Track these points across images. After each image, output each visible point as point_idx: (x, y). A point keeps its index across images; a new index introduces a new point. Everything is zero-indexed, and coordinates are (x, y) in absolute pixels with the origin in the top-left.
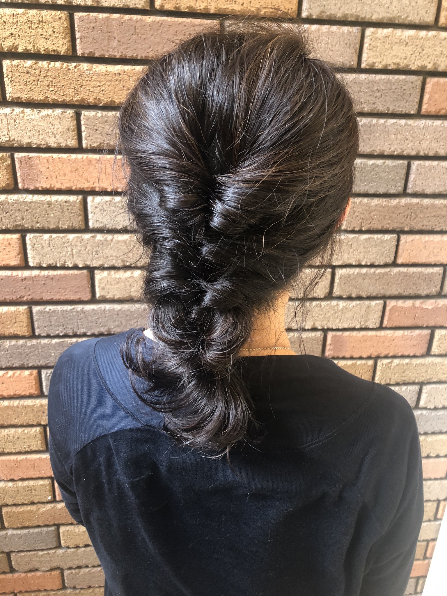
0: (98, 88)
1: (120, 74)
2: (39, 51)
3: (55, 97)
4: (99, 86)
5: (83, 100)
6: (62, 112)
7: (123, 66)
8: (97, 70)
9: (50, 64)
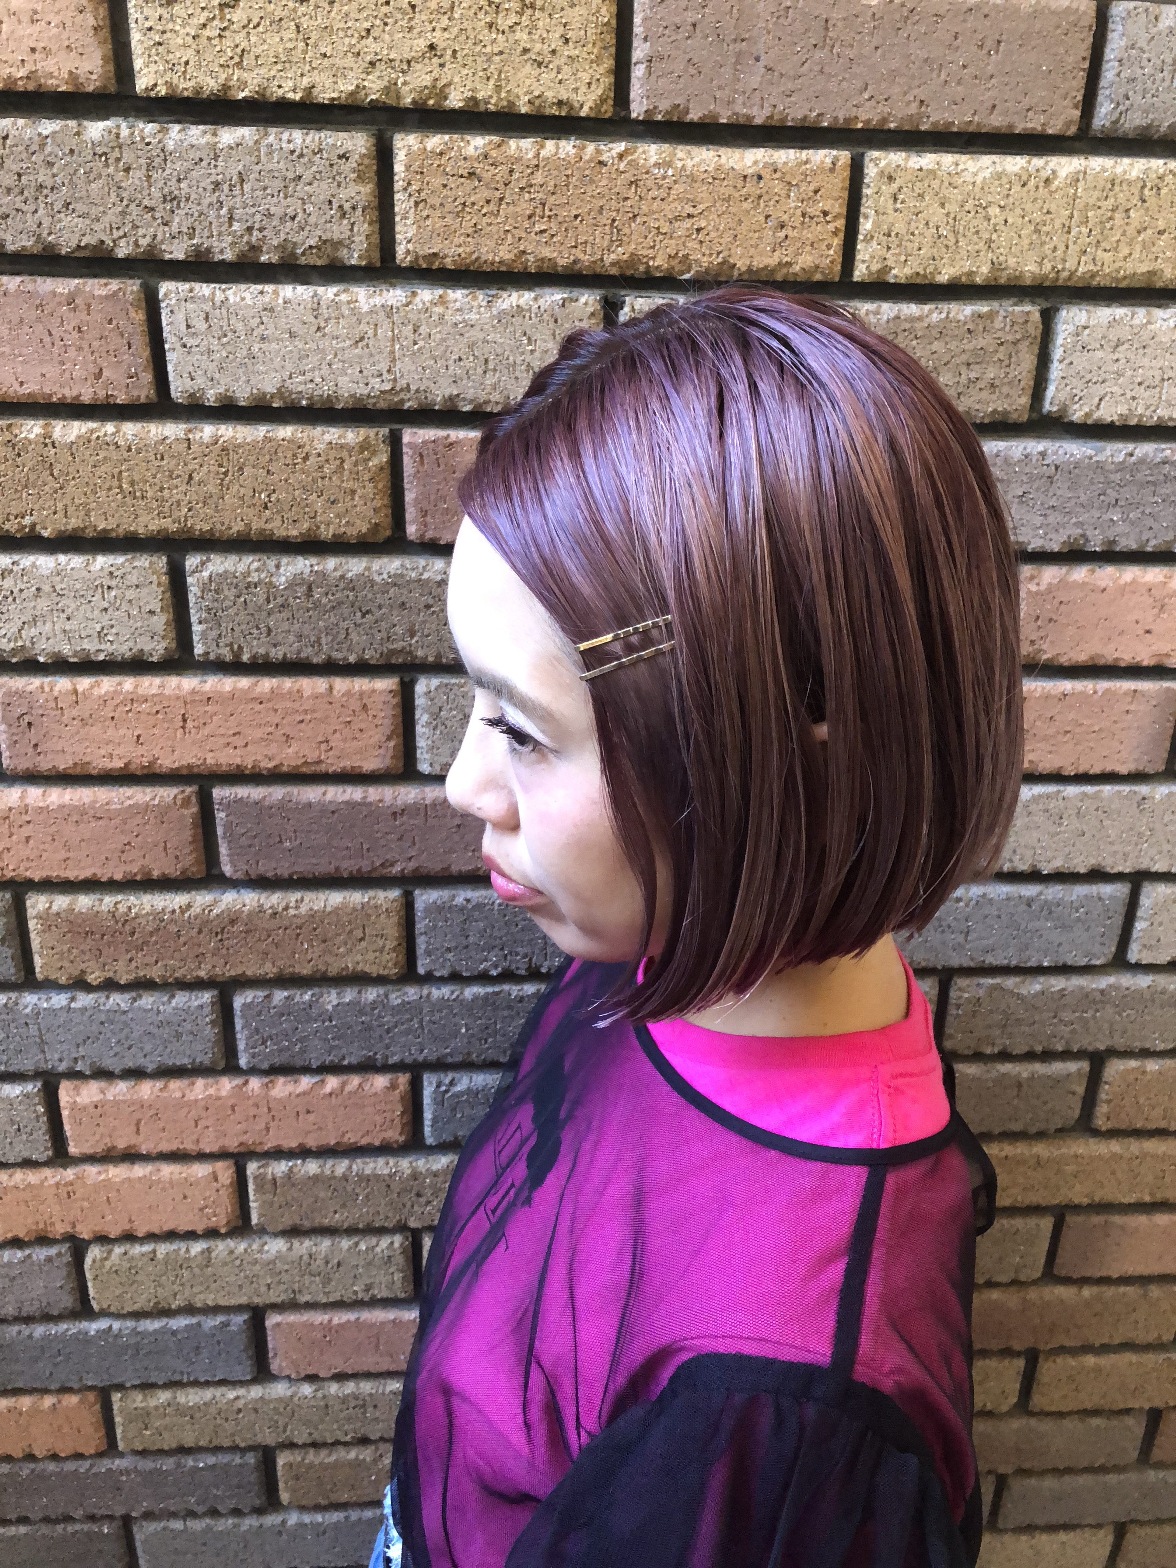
0: (688, 223)
1: (760, 177)
2: (511, 104)
3: (547, 252)
4: (690, 216)
5: (634, 259)
6: (564, 300)
7: (770, 151)
8: (689, 163)
9: (542, 147)
